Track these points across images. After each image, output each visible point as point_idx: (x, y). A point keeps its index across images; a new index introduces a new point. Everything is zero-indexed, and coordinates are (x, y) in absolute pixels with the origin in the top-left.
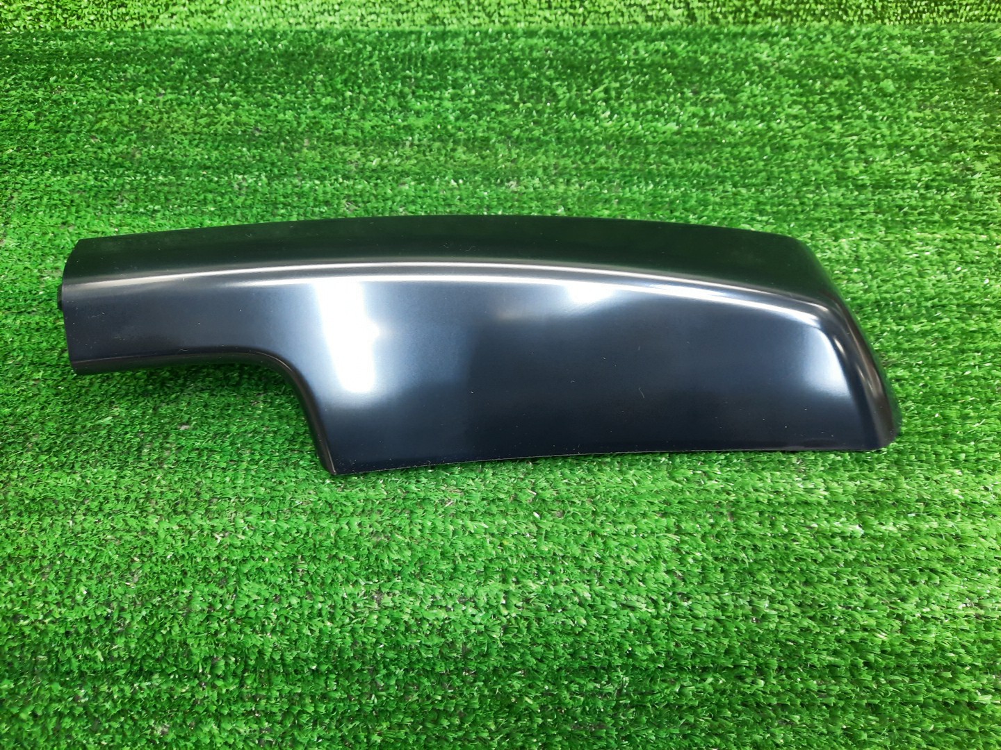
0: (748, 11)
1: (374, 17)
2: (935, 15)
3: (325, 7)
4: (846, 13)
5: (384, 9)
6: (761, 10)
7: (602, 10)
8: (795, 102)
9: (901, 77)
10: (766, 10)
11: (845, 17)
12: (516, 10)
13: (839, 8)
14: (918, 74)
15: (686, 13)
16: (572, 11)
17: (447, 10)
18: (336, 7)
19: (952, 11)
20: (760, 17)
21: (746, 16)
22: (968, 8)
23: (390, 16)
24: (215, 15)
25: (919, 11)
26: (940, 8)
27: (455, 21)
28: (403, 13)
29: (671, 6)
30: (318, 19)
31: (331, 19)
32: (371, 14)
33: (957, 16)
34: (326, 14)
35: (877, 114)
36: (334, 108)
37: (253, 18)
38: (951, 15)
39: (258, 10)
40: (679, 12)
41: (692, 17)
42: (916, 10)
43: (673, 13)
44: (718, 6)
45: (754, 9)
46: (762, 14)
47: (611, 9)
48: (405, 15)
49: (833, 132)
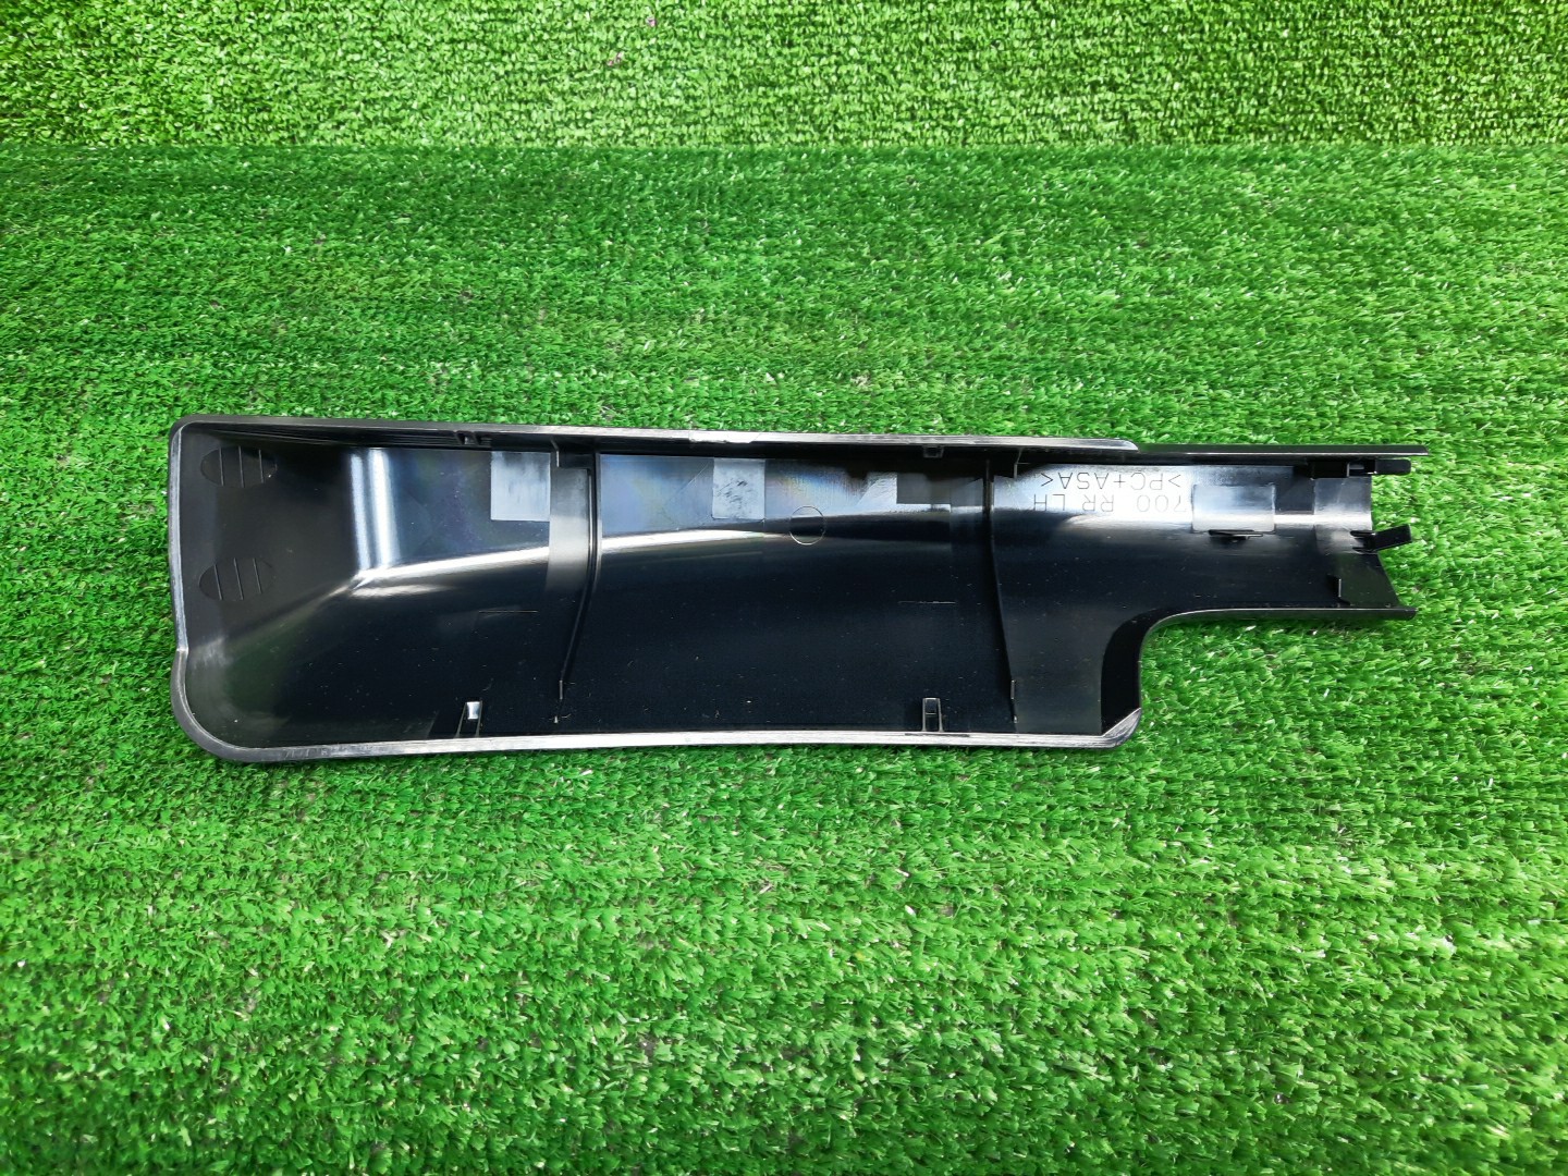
0: (1218, 124)
1: (644, 130)
2: (1509, 131)
3: (572, 114)
4: (1371, 127)
5: (660, 119)
6: (1238, 123)
7: (993, 122)
8: (1300, 261)
9: (1466, 225)
10: (1245, 124)
11: (1369, 134)
12: (861, 122)
13: (1361, 120)
14: (1492, 219)
15: (1122, 128)
16: (947, 123)
17: (756, 121)
18: (588, 115)
19: (1536, 126)
20: (1237, 133)
21: (1215, 132)
22: (1561, 122)
23: (670, 128)
24: (404, 125)
25: (1483, 126)
26: (1517, 121)
27: (767, 138)
28: (688, 125)
29: (1100, 117)
30: (559, 133)
31: (579, 133)
32: (640, 125)
33: (1544, 133)
34: (572, 126)
35: (1433, 279)
36: (585, 264)
37: (461, 130)
38: (1534, 132)
39: (469, 117)
40: (1113, 125)
41: (1132, 133)
42: (1480, 124)
43: (1102, 127)
44: (1171, 117)
45: (1227, 122)
46: (1241, 129)
47: (1008, 120)
48: (692, 128)
49: (1364, 305)
